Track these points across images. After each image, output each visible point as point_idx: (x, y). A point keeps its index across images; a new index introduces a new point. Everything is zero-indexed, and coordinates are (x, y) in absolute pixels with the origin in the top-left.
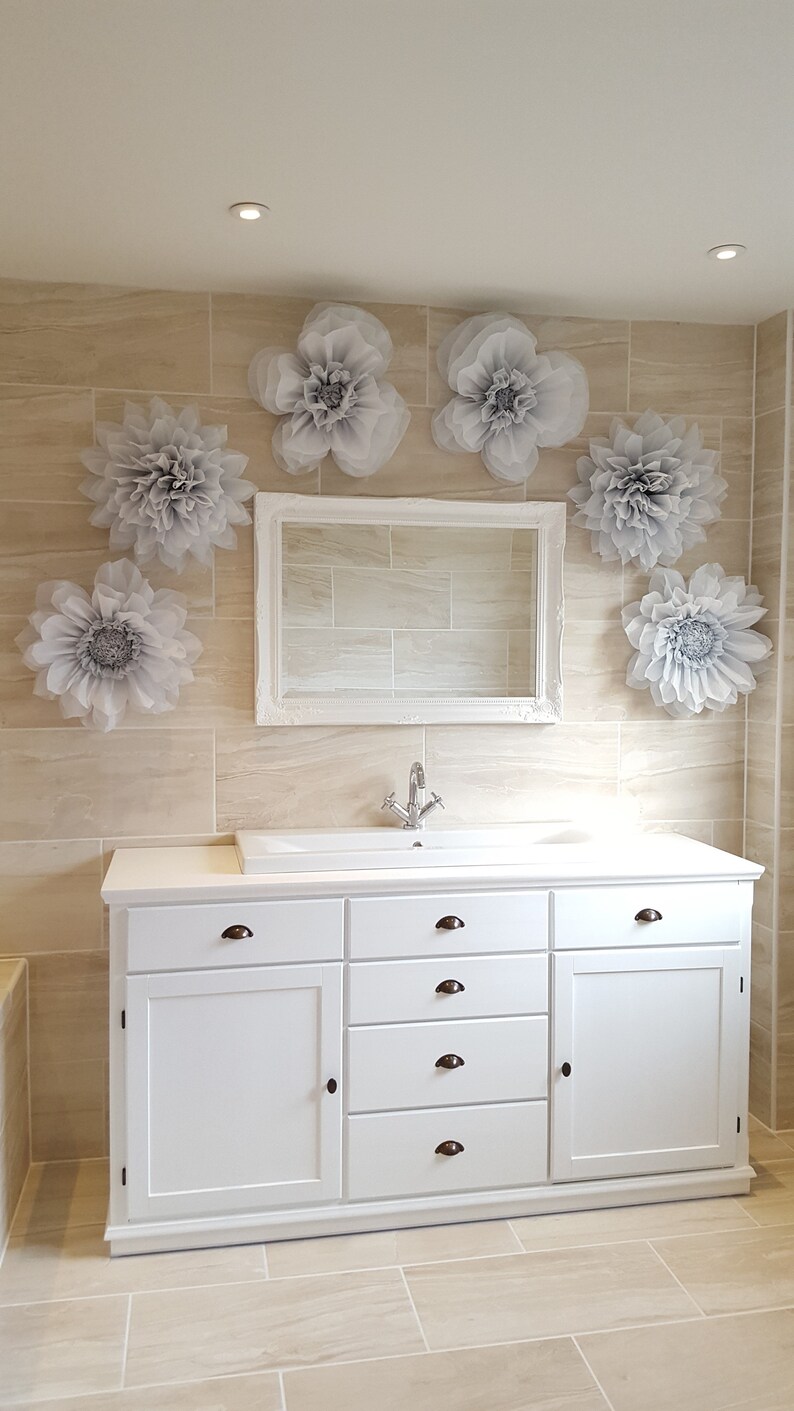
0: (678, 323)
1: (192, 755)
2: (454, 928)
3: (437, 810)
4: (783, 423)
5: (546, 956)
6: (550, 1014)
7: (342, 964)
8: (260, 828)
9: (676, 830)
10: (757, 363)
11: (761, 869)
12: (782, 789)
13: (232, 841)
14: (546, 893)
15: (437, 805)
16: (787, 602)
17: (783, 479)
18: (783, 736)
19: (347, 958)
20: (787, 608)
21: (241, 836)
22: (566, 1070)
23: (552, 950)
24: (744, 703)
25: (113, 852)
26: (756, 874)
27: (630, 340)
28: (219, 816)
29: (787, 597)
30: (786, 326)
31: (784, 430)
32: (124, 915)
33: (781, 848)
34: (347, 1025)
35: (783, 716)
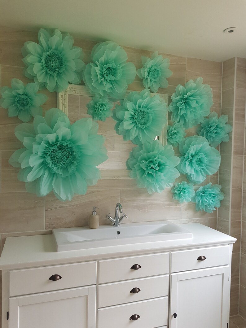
0: (200, 60)
1: (36, 201)
2: (138, 269)
3: (125, 219)
4: (233, 93)
5: (168, 275)
6: (169, 296)
7: (95, 286)
8: (62, 228)
9: (198, 222)
10: (223, 74)
11: (236, 239)
12: (232, 209)
13: (51, 233)
14: (169, 253)
15: (125, 217)
16: (234, 149)
17: (233, 110)
18: (232, 192)
19: (98, 284)
20: (234, 151)
21: (55, 231)
22: (175, 315)
23: (170, 273)
24: (218, 181)
25: (5, 239)
26: (234, 241)
27: (186, 63)
28: (46, 223)
29: (234, 148)
30: (235, 62)
31: (233, 95)
32: (8, 274)
33: (231, 227)
34: (98, 308)
35: (232, 186)
